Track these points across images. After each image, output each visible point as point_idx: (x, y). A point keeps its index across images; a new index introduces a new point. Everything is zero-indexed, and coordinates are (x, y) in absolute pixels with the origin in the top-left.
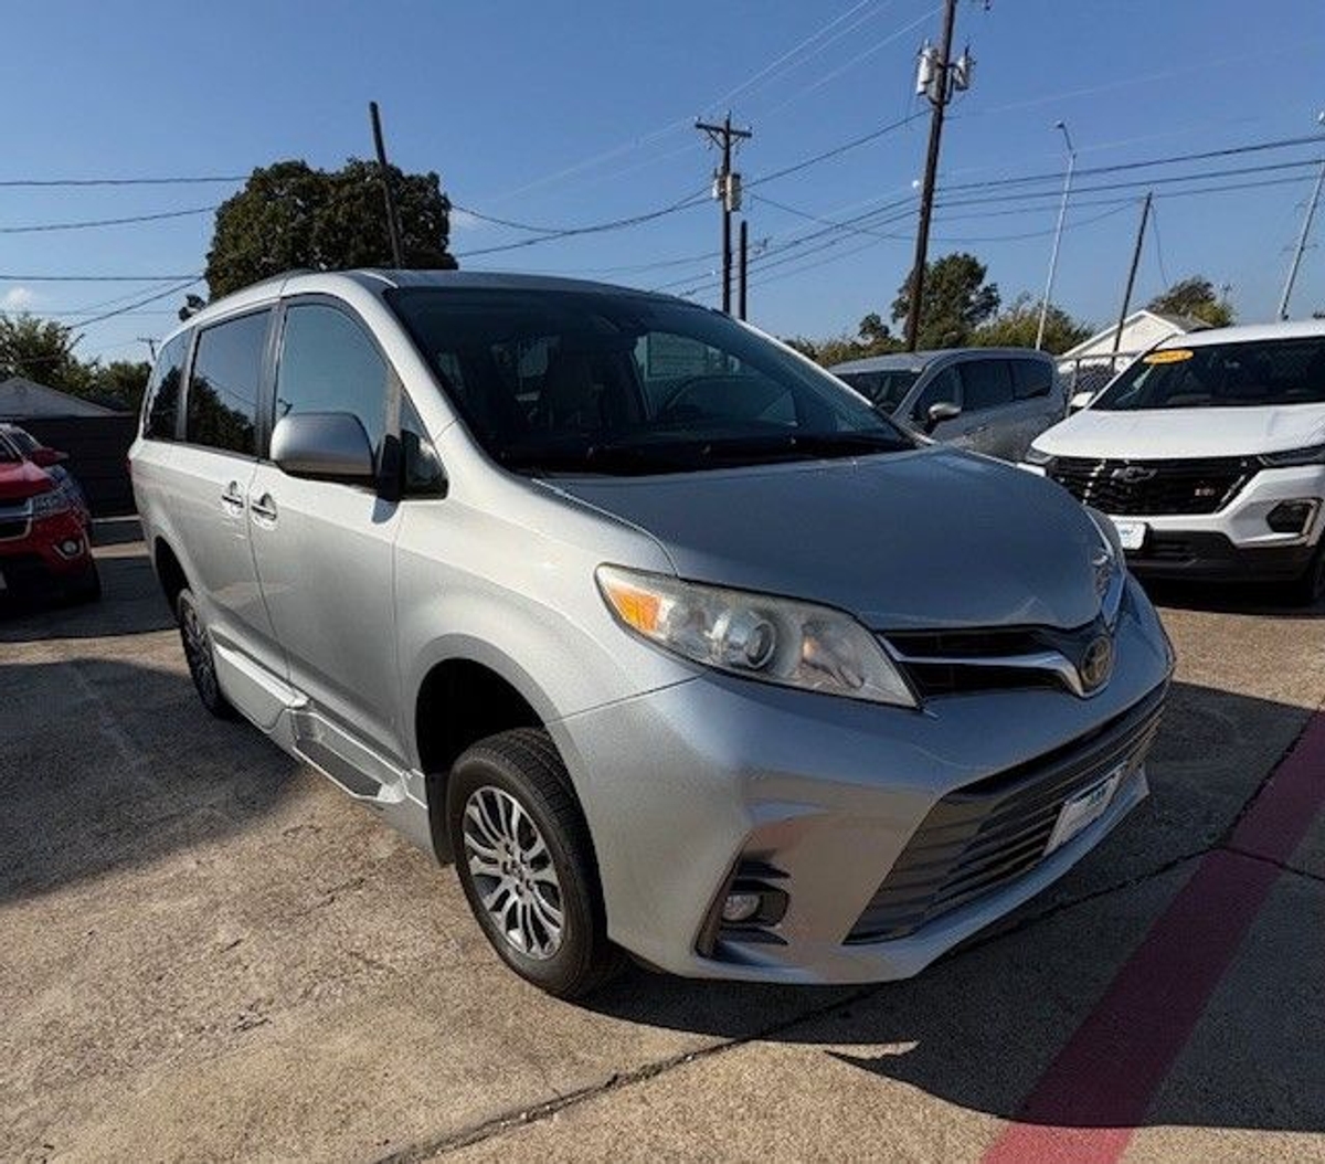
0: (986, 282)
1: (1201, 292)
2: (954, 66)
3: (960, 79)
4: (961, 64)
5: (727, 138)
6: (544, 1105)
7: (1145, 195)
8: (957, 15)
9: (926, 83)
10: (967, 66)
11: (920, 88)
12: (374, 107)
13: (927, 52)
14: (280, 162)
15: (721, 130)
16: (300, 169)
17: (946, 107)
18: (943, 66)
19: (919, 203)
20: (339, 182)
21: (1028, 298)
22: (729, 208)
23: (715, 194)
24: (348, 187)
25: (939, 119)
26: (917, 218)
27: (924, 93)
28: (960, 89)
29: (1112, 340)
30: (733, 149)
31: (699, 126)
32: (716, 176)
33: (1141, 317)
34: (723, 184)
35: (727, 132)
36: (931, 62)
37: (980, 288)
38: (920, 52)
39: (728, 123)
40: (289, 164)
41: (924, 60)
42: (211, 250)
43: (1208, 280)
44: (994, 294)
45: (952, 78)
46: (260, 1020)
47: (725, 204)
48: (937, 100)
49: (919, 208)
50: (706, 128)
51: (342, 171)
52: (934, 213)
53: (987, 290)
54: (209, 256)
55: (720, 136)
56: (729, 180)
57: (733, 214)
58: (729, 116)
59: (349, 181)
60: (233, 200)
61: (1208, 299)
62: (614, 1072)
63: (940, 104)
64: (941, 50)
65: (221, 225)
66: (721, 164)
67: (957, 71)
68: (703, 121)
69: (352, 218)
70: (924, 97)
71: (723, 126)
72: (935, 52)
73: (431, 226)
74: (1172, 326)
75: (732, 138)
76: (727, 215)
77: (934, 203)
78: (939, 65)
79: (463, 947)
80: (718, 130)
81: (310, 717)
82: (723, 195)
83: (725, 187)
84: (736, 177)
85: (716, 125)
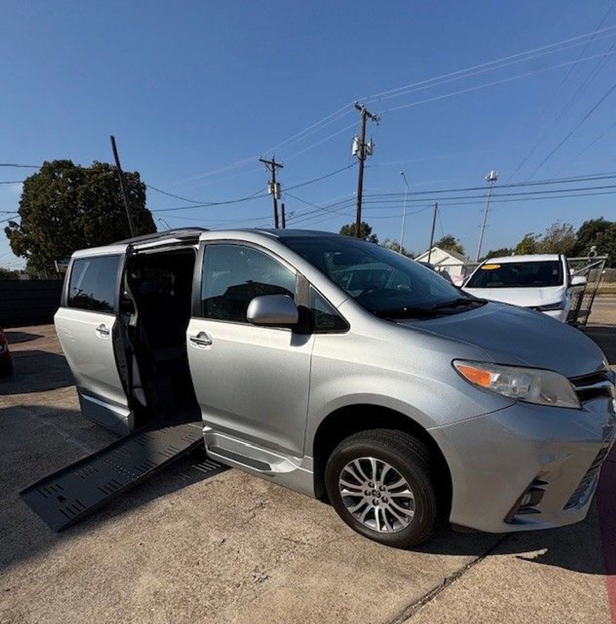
0: (372, 234)
1: (452, 241)
2: (366, 145)
3: (369, 151)
4: (369, 144)
5: (273, 167)
6: (425, 597)
7: (435, 203)
8: (366, 126)
9: (356, 151)
10: (371, 146)
11: (354, 153)
12: (113, 138)
13: (356, 139)
14: (58, 160)
15: (271, 163)
16: (70, 164)
17: (365, 162)
18: (362, 145)
19: (356, 201)
20: (91, 173)
21: (389, 241)
22: (276, 197)
23: (270, 192)
24: (95, 175)
25: (362, 167)
26: (356, 207)
27: (355, 155)
28: (369, 154)
29: (427, 257)
30: (276, 172)
31: (261, 160)
32: (269, 183)
33: (435, 250)
34: (273, 187)
35: (274, 164)
36: (358, 143)
37: (370, 236)
38: (353, 139)
39: (273, 160)
40: (63, 161)
41: (355, 142)
42: (21, 200)
43: (453, 237)
44: (376, 239)
45: (366, 150)
46: (265, 576)
47: (274, 196)
48: (360, 158)
49: (356, 203)
50: (265, 162)
51: (91, 168)
52: (363, 206)
53: (373, 236)
54: (20, 202)
55: (270, 166)
56: (275, 186)
57: (278, 200)
58: (274, 156)
59: (95, 172)
60: (32, 177)
61: (454, 244)
62: (443, 577)
63: (362, 159)
64: (361, 139)
65: (26, 188)
66: (272, 178)
67: (367, 148)
68: (262, 159)
69: (99, 190)
70: (356, 156)
71: (271, 161)
72: (359, 139)
73: (137, 196)
74: (447, 254)
75: (276, 167)
76: (275, 201)
77: (362, 201)
78: (361, 145)
79: (335, 530)
80: (269, 163)
81: (215, 435)
82: (273, 192)
83: (274, 188)
84: (278, 184)
85: (268, 160)
